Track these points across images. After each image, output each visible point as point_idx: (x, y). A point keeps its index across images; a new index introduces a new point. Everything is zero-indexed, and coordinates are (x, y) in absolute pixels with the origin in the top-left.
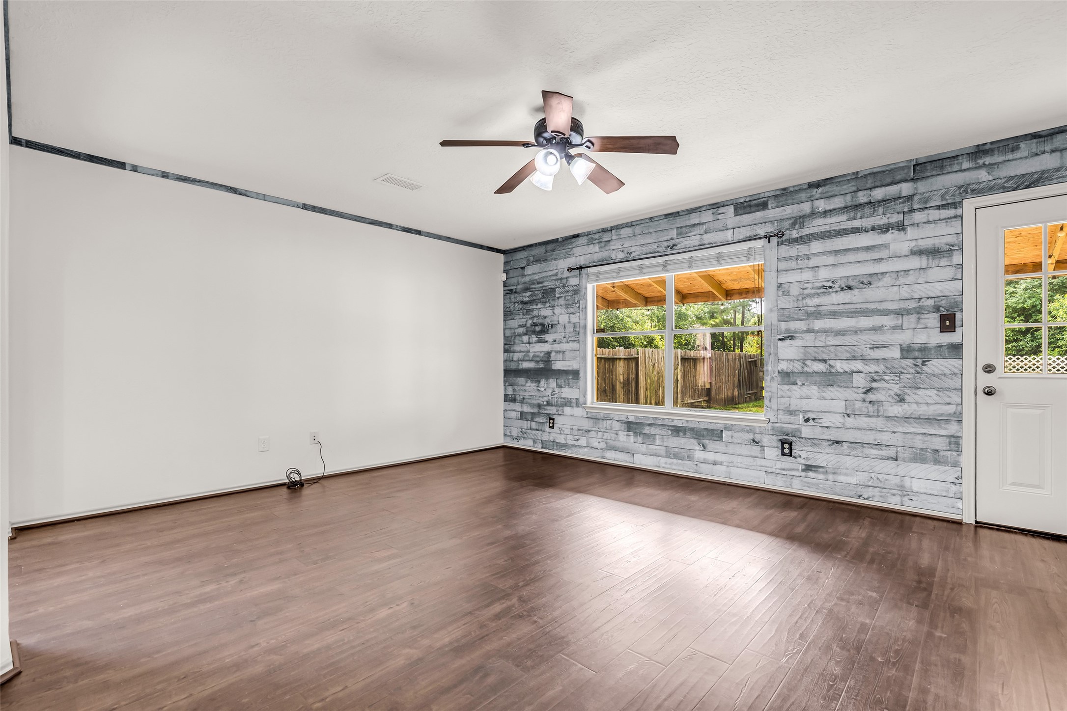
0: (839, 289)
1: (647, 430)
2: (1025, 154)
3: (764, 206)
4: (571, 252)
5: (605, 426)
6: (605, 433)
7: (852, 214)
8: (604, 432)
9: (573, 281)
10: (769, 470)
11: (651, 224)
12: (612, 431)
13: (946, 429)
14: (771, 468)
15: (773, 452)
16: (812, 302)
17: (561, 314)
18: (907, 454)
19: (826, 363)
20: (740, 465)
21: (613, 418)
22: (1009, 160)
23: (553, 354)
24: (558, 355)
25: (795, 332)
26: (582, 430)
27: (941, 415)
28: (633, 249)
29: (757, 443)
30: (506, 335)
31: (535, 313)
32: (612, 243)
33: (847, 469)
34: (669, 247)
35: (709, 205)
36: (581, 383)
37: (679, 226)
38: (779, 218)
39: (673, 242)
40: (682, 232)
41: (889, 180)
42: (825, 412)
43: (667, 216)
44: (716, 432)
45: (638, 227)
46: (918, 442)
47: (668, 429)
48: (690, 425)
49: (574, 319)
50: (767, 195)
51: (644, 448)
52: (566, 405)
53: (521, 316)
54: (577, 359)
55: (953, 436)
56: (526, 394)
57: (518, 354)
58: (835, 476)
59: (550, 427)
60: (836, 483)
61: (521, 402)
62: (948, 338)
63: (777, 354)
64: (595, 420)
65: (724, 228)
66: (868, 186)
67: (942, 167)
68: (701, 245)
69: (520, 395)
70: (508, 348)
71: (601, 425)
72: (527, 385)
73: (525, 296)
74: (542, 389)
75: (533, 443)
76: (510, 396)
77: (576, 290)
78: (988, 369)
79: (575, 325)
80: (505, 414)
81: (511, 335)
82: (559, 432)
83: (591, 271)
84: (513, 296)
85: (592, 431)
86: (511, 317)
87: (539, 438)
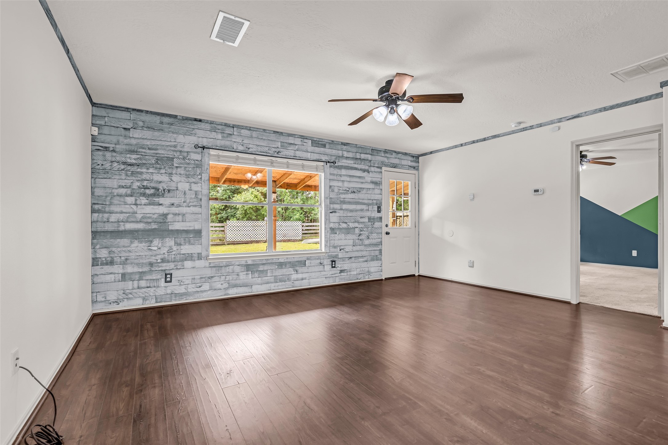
0: (351, 192)
1: (261, 268)
2: (393, 157)
3: (324, 146)
4: (193, 132)
5: (228, 271)
6: (227, 277)
7: (355, 161)
8: (227, 275)
9: (195, 157)
10: (327, 276)
11: (264, 133)
12: (233, 274)
13: (379, 247)
14: (328, 275)
15: (328, 267)
16: (343, 196)
17: (180, 181)
18: (370, 259)
19: (347, 224)
20: (314, 277)
21: (234, 264)
22: (391, 157)
23: (170, 217)
24: (177, 217)
25: (336, 209)
26: (205, 278)
27: (378, 242)
28: (251, 146)
29: (322, 264)
30: (96, 194)
31: (144, 176)
32: (233, 137)
33: (354, 268)
34: (276, 152)
35: (300, 135)
36: (203, 240)
37: (282, 141)
38: (330, 154)
39: (278, 149)
40: (285, 145)
41: (365, 152)
42: (346, 245)
43: (275, 132)
44: (302, 262)
45: (254, 132)
46: (372, 254)
47: (275, 265)
48: (289, 260)
49: (196, 188)
50: (326, 141)
51: (259, 280)
52: (186, 260)
53: (123, 177)
54: (199, 221)
55: (380, 250)
56: (131, 254)
57: (118, 215)
58: (350, 273)
59: (166, 281)
60: (350, 276)
61: (122, 263)
62: (379, 215)
63: (329, 220)
64: (217, 268)
65: (306, 151)
66: (360, 152)
67: (378, 153)
68: (295, 157)
69: (120, 257)
70: (100, 208)
71: (224, 270)
72: (133, 245)
73: (130, 158)
74: (155, 248)
75: (143, 300)
76: (104, 259)
77: (198, 164)
78: (387, 226)
79: (196, 193)
80: (95, 280)
81: (104, 195)
82: (179, 284)
83: (212, 152)
84: (108, 155)
85: (215, 276)
86: (105, 176)
87: (152, 294)
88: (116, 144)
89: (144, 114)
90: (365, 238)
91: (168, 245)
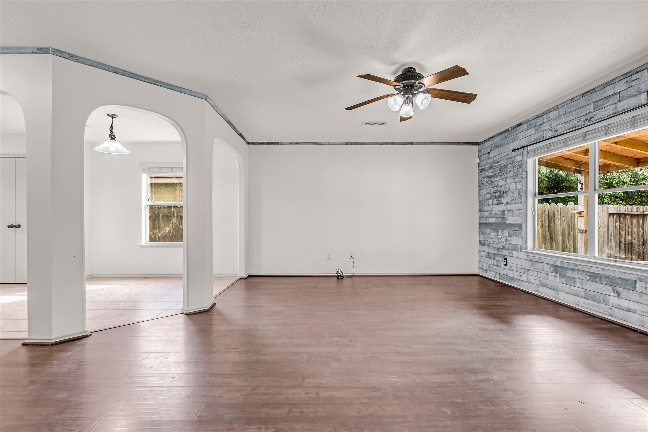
1: (569, 274)
4: (517, 137)
5: (539, 267)
6: (539, 273)
9: (518, 158)
11: (573, 104)
12: (543, 272)
17: (511, 183)
21: (545, 261)
23: (506, 212)
24: (509, 213)
26: (524, 269)
28: (559, 127)
31: (496, 183)
32: (544, 125)
34: (588, 119)
35: (622, 76)
36: (523, 233)
37: (595, 100)
39: (591, 115)
40: (599, 105)
43: (585, 94)
45: (562, 109)
48: (605, 273)
49: (519, 186)
51: (567, 288)
52: (514, 250)
53: (488, 186)
54: (521, 216)
56: (491, 240)
57: (486, 212)
59: (504, 265)
61: (488, 245)
64: (532, 262)
65: (637, 93)
69: (487, 241)
70: (481, 209)
71: (537, 266)
72: (491, 234)
73: (490, 172)
74: (500, 237)
75: (495, 274)
76: (482, 241)
77: (520, 165)
79: (519, 191)
80: (480, 253)
81: (482, 200)
83: (530, 149)
84: (483, 173)
85: (530, 270)
86: (482, 188)
87: (498, 272)
88: (486, 165)
89: (495, 138)
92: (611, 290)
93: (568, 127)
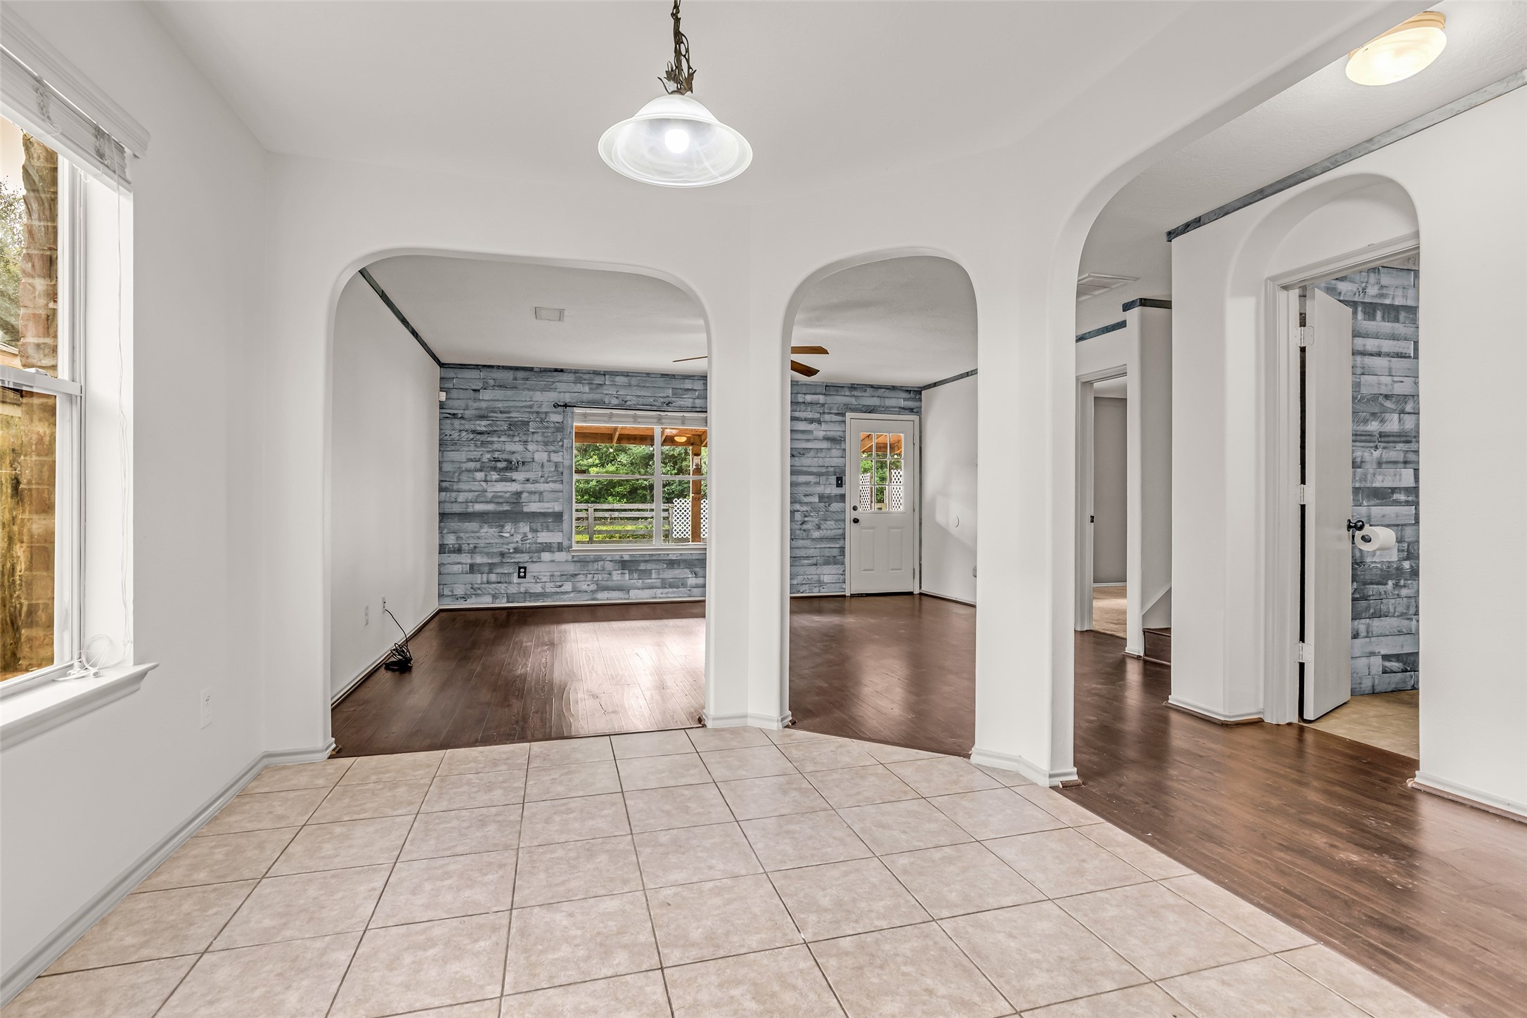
1: (642, 567)
2: (869, 394)
4: (553, 386)
5: (596, 568)
6: (595, 575)
7: (795, 407)
9: (555, 418)
11: (648, 378)
12: (603, 572)
13: (838, 543)
17: (537, 451)
18: (820, 560)
21: (606, 558)
22: (863, 396)
23: (525, 495)
24: (533, 496)
26: (566, 575)
27: (837, 535)
28: (626, 398)
30: (444, 469)
31: (495, 446)
32: (605, 387)
34: (663, 404)
35: (701, 376)
36: (565, 526)
37: (674, 387)
39: (669, 399)
40: (677, 393)
41: (813, 391)
43: (664, 375)
45: (634, 378)
46: (827, 552)
47: (664, 563)
48: (683, 557)
49: (556, 458)
51: (639, 583)
52: (543, 551)
53: (472, 448)
54: (560, 500)
55: (841, 547)
56: (480, 541)
57: (466, 494)
59: (519, 577)
61: (471, 552)
62: (839, 491)
64: (582, 564)
66: (804, 392)
67: (837, 391)
68: (693, 408)
69: (468, 544)
70: (448, 486)
71: (591, 567)
72: (483, 531)
73: (479, 425)
74: (507, 535)
75: (493, 598)
76: (451, 546)
77: (558, 428)
78: (855, 508)
79: (557, 465)
80: (442, 569)
81: (453, 470)
82: (534, 581)
83: (577, 410)
84: (457, 423)
85: (579, 574)
86: (453, 448)
87: (503, 592)
88: (464, 410)
89: (495, 370)
90: (813, 528)
91: (521, 531)
92: (689, 572)
93: (641, 403)
